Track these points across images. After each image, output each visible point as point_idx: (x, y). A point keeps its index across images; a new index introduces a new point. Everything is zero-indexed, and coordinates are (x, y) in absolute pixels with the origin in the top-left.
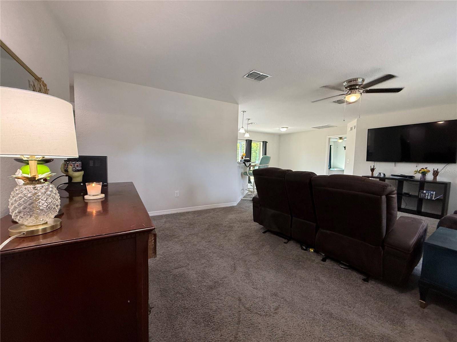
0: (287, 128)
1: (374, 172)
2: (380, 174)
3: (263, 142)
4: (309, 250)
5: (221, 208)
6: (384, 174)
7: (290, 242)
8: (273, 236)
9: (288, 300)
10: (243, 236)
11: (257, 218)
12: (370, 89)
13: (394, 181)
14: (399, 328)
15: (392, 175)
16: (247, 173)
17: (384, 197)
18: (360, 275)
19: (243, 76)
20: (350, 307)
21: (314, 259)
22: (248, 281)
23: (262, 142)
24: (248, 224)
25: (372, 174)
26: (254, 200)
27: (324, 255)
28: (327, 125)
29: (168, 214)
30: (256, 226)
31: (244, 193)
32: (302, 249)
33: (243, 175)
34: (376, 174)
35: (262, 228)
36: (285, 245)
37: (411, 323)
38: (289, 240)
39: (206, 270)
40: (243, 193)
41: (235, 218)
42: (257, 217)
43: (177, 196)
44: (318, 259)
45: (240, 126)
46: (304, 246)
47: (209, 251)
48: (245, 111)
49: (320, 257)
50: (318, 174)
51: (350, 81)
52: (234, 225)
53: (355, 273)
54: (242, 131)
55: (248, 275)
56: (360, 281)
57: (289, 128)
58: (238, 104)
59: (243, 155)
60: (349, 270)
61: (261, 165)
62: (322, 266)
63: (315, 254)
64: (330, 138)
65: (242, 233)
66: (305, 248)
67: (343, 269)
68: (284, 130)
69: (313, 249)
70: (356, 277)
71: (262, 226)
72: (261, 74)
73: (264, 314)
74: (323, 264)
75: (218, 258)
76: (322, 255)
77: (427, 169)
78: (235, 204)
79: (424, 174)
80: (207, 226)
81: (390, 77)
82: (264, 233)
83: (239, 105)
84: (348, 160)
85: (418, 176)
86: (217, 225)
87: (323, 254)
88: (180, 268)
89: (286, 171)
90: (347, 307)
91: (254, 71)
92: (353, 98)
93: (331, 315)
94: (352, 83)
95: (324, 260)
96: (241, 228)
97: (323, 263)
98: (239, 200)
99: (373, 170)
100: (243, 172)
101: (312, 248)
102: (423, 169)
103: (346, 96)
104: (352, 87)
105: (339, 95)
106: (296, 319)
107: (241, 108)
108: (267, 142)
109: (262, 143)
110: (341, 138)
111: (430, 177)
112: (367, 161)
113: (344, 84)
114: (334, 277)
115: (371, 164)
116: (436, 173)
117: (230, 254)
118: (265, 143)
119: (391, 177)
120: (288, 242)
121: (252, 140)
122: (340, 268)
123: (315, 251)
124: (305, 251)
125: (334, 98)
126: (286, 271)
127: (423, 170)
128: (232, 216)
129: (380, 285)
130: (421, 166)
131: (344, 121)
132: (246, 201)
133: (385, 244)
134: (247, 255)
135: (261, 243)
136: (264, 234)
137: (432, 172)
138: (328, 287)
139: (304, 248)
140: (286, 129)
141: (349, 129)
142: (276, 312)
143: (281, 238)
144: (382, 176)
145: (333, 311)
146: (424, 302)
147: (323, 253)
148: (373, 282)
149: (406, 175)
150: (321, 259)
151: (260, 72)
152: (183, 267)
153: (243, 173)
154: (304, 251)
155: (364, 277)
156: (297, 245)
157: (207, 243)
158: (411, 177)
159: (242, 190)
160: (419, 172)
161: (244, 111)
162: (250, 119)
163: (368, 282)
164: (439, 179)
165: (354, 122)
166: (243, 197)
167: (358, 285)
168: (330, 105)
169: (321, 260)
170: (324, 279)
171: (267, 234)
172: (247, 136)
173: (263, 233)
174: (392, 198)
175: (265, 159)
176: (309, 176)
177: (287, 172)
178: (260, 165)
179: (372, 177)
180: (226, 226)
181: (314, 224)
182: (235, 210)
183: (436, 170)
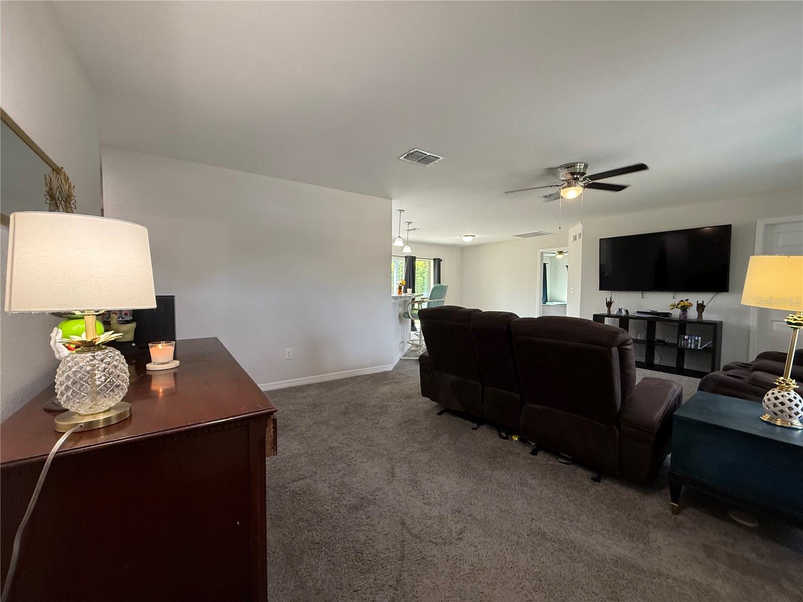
0: (473, 236)
1: (611, 308)
2: (620, 310)
3: (434, 260)
4: (512, 437)
5: (366, 375)
6: (627, 311)
7: (481, 426)
8: (455, 418)
9: (479, 518)
10: (405, 422)
11: (427, 391)
13: (643, 321)
14: (642, 546)
15: (638, 312)
16: (408, 314)
17: (615, 350)
18: (588, 473)
19: (399, 156)
20: (572, 521)
21: (518, 452)
22: (415, 494)
24: (413, 401)
25: (609, 310)
26: (422, 360)
27: (534, 444)
28: (536, 232)
29: (274, 390)
30: (427, 403)
31: (404, 348)
32: (501, 438)
33: (403, 318)
34: (614, 311)
35: (435, 407)
36: (474, 432)
37: (659, 538)
38: (479, 424)
39: (346, 479)
40: (402, 349)
41: (391, 392)
42: (428, 388)
43: (289, 358)
44: (525, 451)
45: (395, 234)
46: (503, 432)
47: (350, 449)
48: (403, 211)
49: (528, 448)
50: (521, 315)
52: (389, 403)
53: (581, 470)
54: (398, 243)
55: (414, 483)
56: (588, 482)
57: (477, 236)
58: (391, 199)
59: (401, 284)
60: (572, 465)
61: (432, 301)
62: (530, 462)
63: (520, 443)
64: (543, 253)
65: (403, 417)
66: (505, 436)
67: (563, 464)
68: (468, 240)
69: (517, 436)
70: (582, 475)
71: (435, 403)
72: (428, 154)
73: (441, 541)
74: (533, 459)
75: (365, 460)
76: (532, 445)
77: (689, 301)
78: (390, 368)
79: (684, 309)
80: (343, 407)
82: (440, 414)
83: (393, 201)
84: (572, 289)
85: (676, 313)
86: (361, 405)
87: (532, 443)
88: (302, 479)
89: (471, 311)
90: (567, 522)
91: (416, 150)
93: (544, 535)
94: (571, 170)
95: (534, 452)
96: (401, 409)
97: (532, 456)
98: (396, 361)
99: (609, 304)
100: (401, 313)
101: (515, 434)
102: (682, 301)
103: (562, 190)
105: (551, 186)
106: (491, 545)
107: (396, 205)
108: (441, 260)
109: (432, 261)
110: (561, 253)
111: (692, 314)
112: (600, 290)
113: (559, 171)
114: (549, 478)
115: (607, 295)
116: (701, 307)
117: (385, 452)
118: (438, 262)
119: (637, 315)
120: (478, 427)
121: (415, 257)
122: (559, 463)
123: (520, 440)
124: (505, 441)
126: (475, 475)
127: (682, 304)
128: (384, 389)
129: (617, 486)
130: (681, 297)
131: (560, 228)
132: (407, 363)
133: (621, 422)
134: (413, 452)
135: (435, 431)
136: (440, 416)
137: (695, 305)
138: (539, 494)
139: (504, 434)
140: (472, 237)
141: (572, 238)
142: (460, 537)
143: (467, 422)
144: (624, 313)
145: (546, 530)
146: (677, 505)
147: (533, 442)
148: (607, 482)
149: (659, 312)
150: (531, 451)
151: (426, 152)
152: (306, 477)
153: (402, 315)
154: (502, 440)
155: (594, 475)
156: (494, 431)
157: (346, 436)
158: (667, 314)
159: (400, 343)
160: (677, 307)
161: (400, 210)
162: (411, 223)
163: (600, 482)
164: (707, 316)
165: (578, 228)
166: (404, 356)
167: (585, 487)
168: (536, 202)
169: (530, 453)
170: (533, 482)
171: (445, 416)
172: (408, 251)
173: (437, 414)
174: (627, 351)
175: (439, 290)
176: (508, 318)
177: (473, 312)
178: (430, 301)
179: (609, 316)
180: (376, 406)
181: (517, 396)
182: (390, 377)
183: (700, 302)
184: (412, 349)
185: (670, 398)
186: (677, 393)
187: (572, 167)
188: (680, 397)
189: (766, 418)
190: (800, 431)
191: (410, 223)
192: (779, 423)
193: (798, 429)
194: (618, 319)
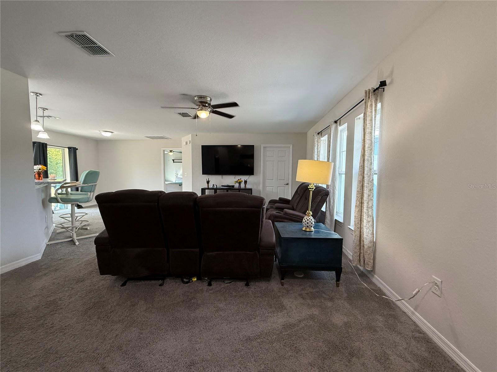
0: (112, 132)
1: (209, 184)
2: (214, 185)
3: (69, 148)
4: (192, 279)
6: (216, 185)
7: (165, 281)
8: (141, 283)
9: (209, 358)
12: (215, 110)
13: (223, 190)
14: (285, 311)
15: (222, 186)
17: (261, 209)
18: (242, 282)
20: (255, 318)
21: (201, 288)
23: (68, 149)
25: (208, 186)
26: (98, 241)
27: (207, 278)
28: (162, 136)
34: (211, 186)
36: (162, 287)
38: (163, 279)
41: (54, 283)
44: (204, 286)
46: (184, 279)
48: (39, 94)
49: (205, 283)
51: (201, 97)
53: (238, 283)
56: (245, 289)
57: (115, 133)
58: (26, 77)
60: (233, 282)
62: (212, 292)
63: (199, 281)
64: (164, 150)
66: (187, 281)
67: (228, 284)
68: (108, 135)
69: (195, 277)
70: (241, 286)
72: (99, 44)
74: (212, 289)
76: (206, 279)
77: (241, 179)
79: (240, 183)
81: (235, 105)
82: (123, 285)
83: (29, 79)
84: (186, 174)
85: (237, 186)
87: (205, 278)
90: (253, 321)
91: (84, 33)
92: (204, 114)
94: (203, 100)
95: (210, 284)
96: (77, 296)
97: (210, 288)
98: (43, 248)
99: (208, 182)
101: (193, 276)
102: (239, 179)
103: (198, 111)
104: (203, 103)
105: (192, 108)
107: (32, 86)
108: (77, 149)
109: (67, 150)
110: (171, 151)
111: (243, 186)
112: (203, 174)
113: (196, 99)
114: (228, 297)
115: (206, 177)
116: (246, 182)
118: (73, 151)
119: (221, 187)
120: (163, 283)
121: (46, 144)
122: (227, 285)
123: (197, 279)
125: (181, 109)
126: (185, 323)
127: (239, 181)
130: (238, 178)
131: (197, 135)
132: (59, 246)
133: (260, 248)
135: (129, 303)
137: (244, 181)
140: (111, 133)
141: (185, 144)
143: (153, 282)
144: (215, 187)
146: (284, 281)
147: (206, 277)
148: (252, 283)
149: (230, 185)
150: (207, 284)
154: (187, 285)
155: (245, 283)
156: (177, 281)
158: (233, 186)
160: (237, 183)
161: (37, 93)
162: (47, 109)
163: (249, 285)
164: (248, 186)
167: (246, 292)
168: (174, 115)
169: (208, 285)
170: (221, 305)
171: (130, 285)
172: (41, 137)
173: (121, 286)
179: (208, 189)
180: (38, 307)
181: (198, 250)
182: (44, 267)
183: (245, 180)
184: (58, 231)
187: (202, 98)
189: (304, 229)
191: (44, 109)
192: (308, 230)
193: (312, 231)
194: (214, 190)
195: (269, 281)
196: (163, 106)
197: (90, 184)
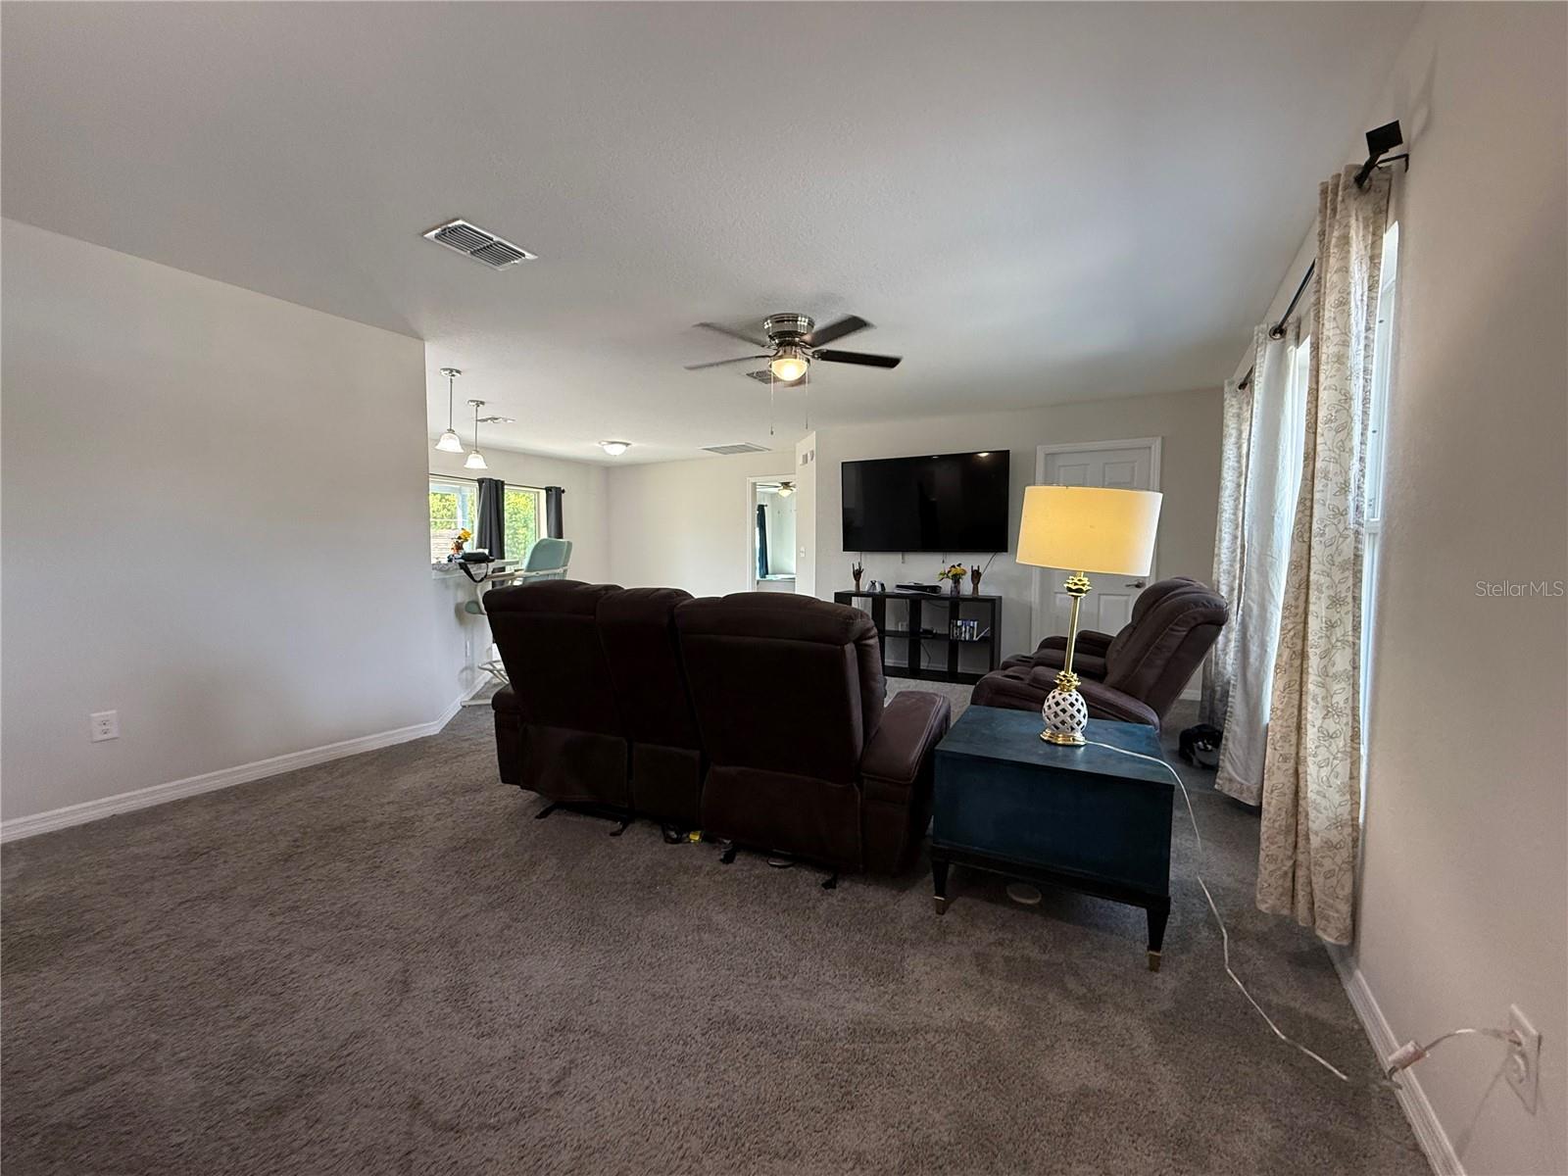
0: (627, 444)
1: (860, 581)
2: (873, 584)
3: (548, 490)
4: (688, 836)
5: (373, 752)
6: (882, 585)
7: (629, 826)
8: (575, 819)
9: (605, 1028)
10: (455, 849)
11: (511, 770)
12: (828, 351)
14: (892, 986)
15: (898, 586)
16: (477, 603)
17: (850, 648)
18: (817, 875)
19: (424, 230)
20: (785, 978)
21: (699, 863)
22: (457, 1018)
23: (544, 491)
24: (480, 797)
25: (858, 585)
26: (500, 702)
27: (728, 842)
28: (743, 443)
29: (50, 835)
30: (514, 797)
31: (473, 682)
32: (666, 842)
33: (466, 613)
34: (865, 587)
35: (534, 802)
36: (613, 840)
37: (917, 964)
38: (626, 823)
39: (262, 1037)
40: (469, 683)
41: (429, 786)
42: (514, 766)
43: (106, 737)
44: (711, 858)
45: (436, 420)
46: (672, 830)
47: (287, 950)
48: (458, 372)
49: (718, 852)
50: (698, 592)
51: (779, 320)
52: (420, 812)
53: (806, 873)
54: (450, 445)
55: (460, 994)
56: (815, 893)
57: (634, 445)
58: (421, 339)
59: (459, 538)
60: (791, 868)
61: (534, 574)
62: (720, 878)
63: (706, 845)
64: (754, 484)
65: (451, 838)
66: (675, 836)
67: (776, 870)
68: (616, 452)
69: (699, 832)
70: (808, 880)
71: (534, 795)
72: (495, 239)
73: (510, 1115)
74: (726, 872)
75: (330, 967)
76: (724, 844)
77: (962, 566)
78: (433, 728)
79: (956, 579)
80: (284, 844)
82: (543, 815)
83: (427, 345)
84: (802, 549)
85: (947, 586)
86: (342, 828)
87: (725, 841)
88: (98, 1079)
89: (600, 590)
90: (776, 982)
91: (460, 222)
92: (790, 368)
93: (732, 1022)
94: (787, 327)
95: (728, 859)
96: (449, 819)
97: (723, 867)
98: (451, 710)
99: (857, 574)
100: (461, 604)
101: (693, 829)
102: (953, 566)
103: (773, 363)
104: (787, 340)
105: (757, 357)
106: (626, 1083)
107: (436, 356)
108: (563, 491)
109: (543, 493)
110: (786, 485)
111: (966, 587)
112: (843, 550)
113: (766, 327)
114: (751, 903)
115: (854, 558)
116: (976, 575)
117: (390, 935)
118: (555, 495)
119: (897, 591)
120: (622, 831)
121: (503, 483)
122: (771, 869)
123: (704, 838)
124: (675, 846)
125: (748, 363)
126: (606, 933)
127: (953, 571)
128: (410, 781)
129: (860, 888)
130: (954, 559)
131: (772, 433)
133: (863, 774)
134: (466, 916)
135: (527, 856)
136: (543, 820)
137: (969, 573)
138: (731, 939)
139: (673, 835)
140: (624, 447)
141: (800, 461)
142: (557, 1089)
143: (602, 822)
144: (878, 589)
145: (738, 1011)
146: (943, 899)
147: (727, 839)
148: (846, 884)
149: (926, 584)
150: (722, 857)
151: (491, 233)
152: (117, 1069)
153: (464, 607)
154: (671, 846)
155: (827, 878)
156: (654, 831)
157: (279, 919)
158: (935, 589)
159: (462, 671)
160: (948, 577)
161: (451, 371)
162: (482, 403)
163: (835, 888)
164: (985, 590)
165: (808, 443)
166: (473, 698)
167: (810, 904)
169: (721, 860)
170: (721, 919)
171: (553, 819)
172: (477, 464)
173: (537, 817)
174: (868, 649)
175: (547, 552)
176: (670, 602)
177: (603, 592)
178: (528, 574)
179: (858, 594)
180: (381, 824)
181: (695, 754)
182: (433, 750)
183: (975, 568)
185: (933, 722)
186: (942, 712)
187: (787, 321)
188: (947, 717)
189: (1046, 735)
190: (1082, 749)
191: (480, 403)
192: (1060, 741)
193: (1080, 746)
194: (870, 599)
195: (902, 890)
196: (688, 364)
197: (541, 573)
